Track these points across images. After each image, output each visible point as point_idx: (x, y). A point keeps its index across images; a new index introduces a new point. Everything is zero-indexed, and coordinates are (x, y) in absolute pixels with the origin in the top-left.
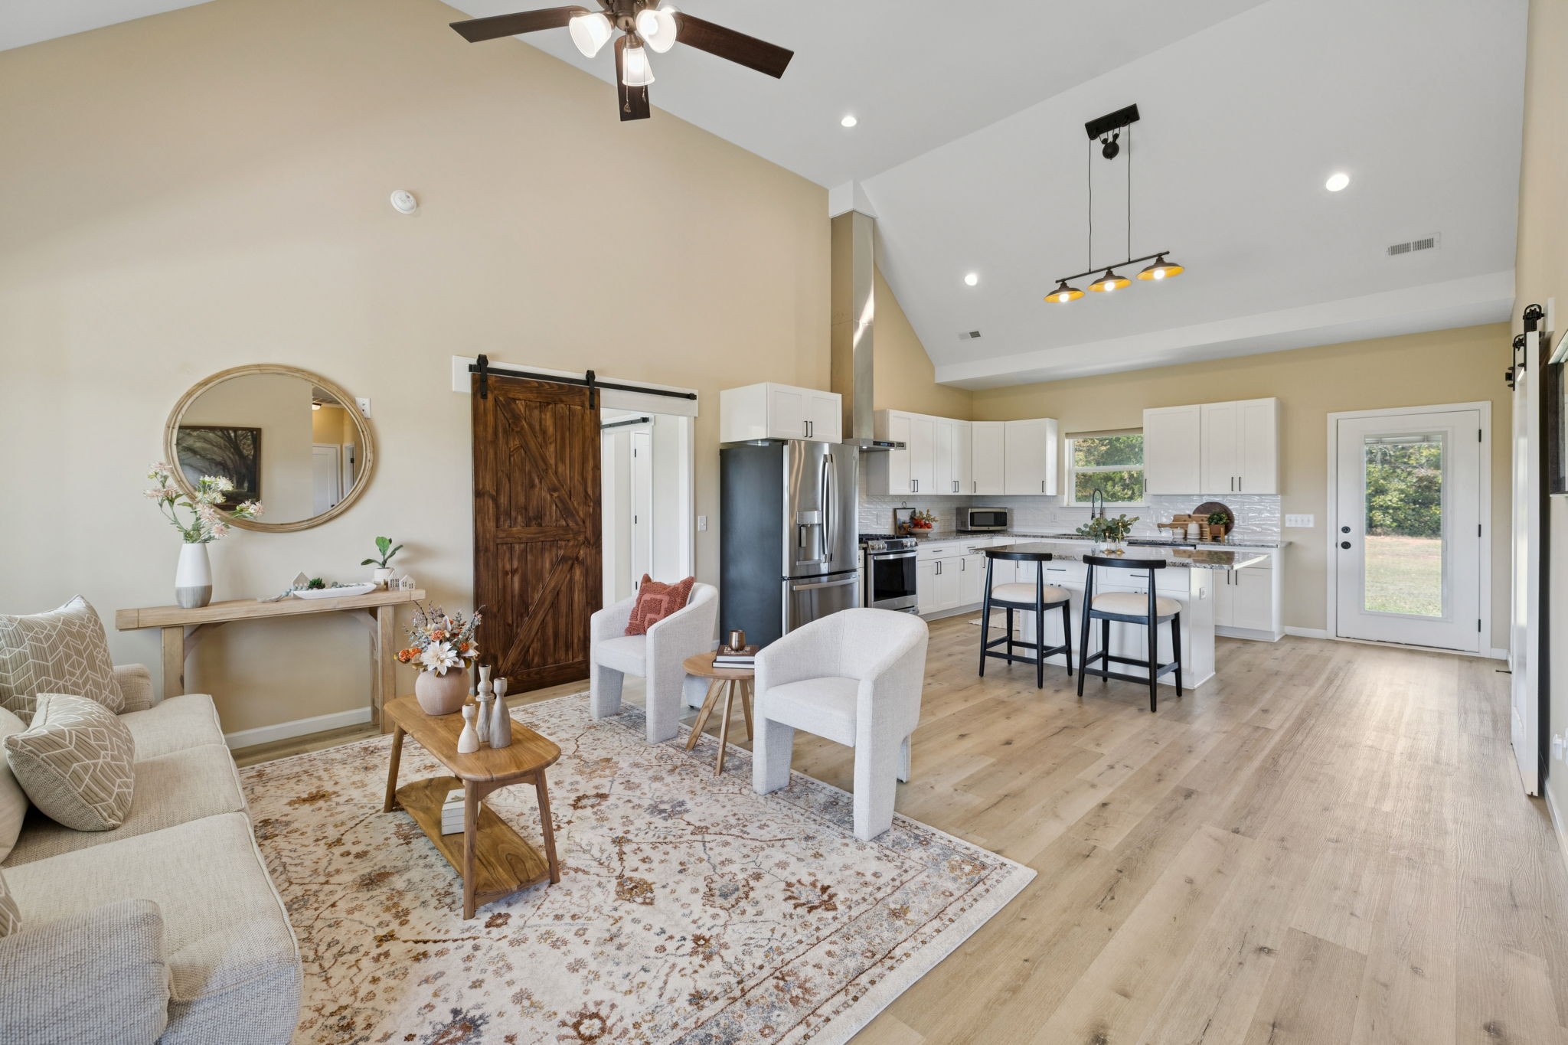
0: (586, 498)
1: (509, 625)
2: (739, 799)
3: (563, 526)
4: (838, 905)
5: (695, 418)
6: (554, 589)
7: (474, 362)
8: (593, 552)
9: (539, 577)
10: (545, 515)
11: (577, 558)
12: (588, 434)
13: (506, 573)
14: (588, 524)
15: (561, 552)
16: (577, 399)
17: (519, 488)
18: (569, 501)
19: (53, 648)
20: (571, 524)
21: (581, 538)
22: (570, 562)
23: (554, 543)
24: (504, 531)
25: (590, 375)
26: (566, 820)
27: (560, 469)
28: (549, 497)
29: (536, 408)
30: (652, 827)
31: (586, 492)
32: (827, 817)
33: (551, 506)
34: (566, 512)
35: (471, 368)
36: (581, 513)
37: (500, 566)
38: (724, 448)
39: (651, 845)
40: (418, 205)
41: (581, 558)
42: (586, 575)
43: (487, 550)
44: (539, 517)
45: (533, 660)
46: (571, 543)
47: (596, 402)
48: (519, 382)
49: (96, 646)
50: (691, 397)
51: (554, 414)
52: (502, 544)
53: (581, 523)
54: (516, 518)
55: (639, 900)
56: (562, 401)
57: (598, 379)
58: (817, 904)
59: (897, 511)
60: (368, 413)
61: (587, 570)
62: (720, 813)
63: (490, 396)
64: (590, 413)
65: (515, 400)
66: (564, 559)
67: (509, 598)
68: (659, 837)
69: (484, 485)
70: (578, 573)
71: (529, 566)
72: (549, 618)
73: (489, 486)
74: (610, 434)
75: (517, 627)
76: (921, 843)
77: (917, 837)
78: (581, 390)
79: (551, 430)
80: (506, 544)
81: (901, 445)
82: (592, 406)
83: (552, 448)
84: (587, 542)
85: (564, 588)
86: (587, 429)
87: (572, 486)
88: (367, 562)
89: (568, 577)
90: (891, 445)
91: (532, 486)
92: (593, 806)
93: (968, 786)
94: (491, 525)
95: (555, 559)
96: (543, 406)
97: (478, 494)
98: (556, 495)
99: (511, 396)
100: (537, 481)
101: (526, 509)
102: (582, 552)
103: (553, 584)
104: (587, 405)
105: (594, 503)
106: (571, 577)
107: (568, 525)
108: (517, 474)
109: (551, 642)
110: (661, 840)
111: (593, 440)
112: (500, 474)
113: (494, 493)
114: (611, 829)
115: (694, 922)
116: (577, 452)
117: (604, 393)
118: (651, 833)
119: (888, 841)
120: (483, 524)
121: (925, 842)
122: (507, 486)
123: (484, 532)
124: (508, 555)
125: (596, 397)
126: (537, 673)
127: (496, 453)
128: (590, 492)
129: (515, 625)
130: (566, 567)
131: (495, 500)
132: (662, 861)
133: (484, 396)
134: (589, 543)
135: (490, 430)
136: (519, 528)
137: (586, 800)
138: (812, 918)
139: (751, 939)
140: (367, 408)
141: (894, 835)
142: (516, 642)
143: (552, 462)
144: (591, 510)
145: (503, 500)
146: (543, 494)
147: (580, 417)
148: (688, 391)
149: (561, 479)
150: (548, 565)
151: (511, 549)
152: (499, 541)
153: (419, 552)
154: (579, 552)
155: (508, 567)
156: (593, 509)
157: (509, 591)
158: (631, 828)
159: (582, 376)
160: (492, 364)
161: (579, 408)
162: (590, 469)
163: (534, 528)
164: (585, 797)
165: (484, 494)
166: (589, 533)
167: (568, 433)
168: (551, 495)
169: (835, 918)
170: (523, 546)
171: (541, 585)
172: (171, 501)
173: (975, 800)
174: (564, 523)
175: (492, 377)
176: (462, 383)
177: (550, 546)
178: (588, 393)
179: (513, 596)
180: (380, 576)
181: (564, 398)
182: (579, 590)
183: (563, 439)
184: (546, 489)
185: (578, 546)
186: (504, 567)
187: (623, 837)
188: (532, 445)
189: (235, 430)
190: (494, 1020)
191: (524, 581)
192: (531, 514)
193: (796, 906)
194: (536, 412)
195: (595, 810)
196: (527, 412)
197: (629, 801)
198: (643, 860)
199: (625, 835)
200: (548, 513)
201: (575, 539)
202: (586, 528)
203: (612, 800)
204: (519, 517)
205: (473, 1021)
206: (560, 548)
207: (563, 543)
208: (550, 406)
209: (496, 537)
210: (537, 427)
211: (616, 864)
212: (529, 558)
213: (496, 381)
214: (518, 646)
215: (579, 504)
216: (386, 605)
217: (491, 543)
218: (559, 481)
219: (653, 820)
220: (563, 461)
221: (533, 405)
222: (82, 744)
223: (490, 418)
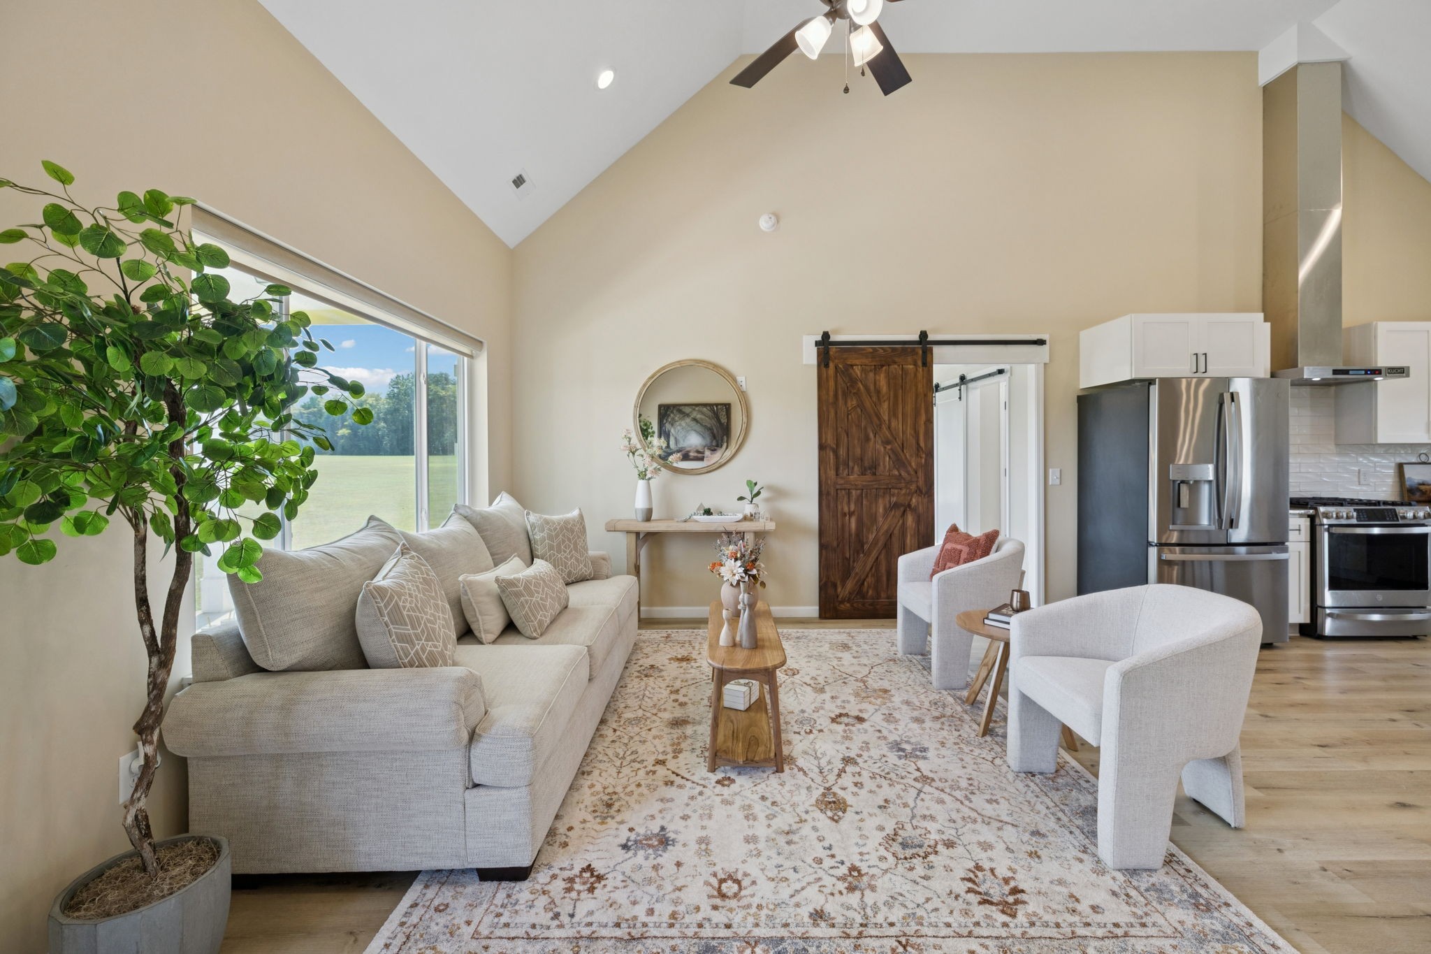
0: (918, 450)
1: (847, 559)
2: (986, 766)
3: (896, 476)
4: (1020, 915)
5: (1045, 364)
6: (887, 531)
7: (819, 338)
8: (925, 500)
9: (874, 519)
10: (879, 465)
11: (909, 506)
12: (920, 389)
13: (844, 515)
14: (920, 474)
15: (894, 499)
16: (909, 359)
17: (856, 442)
18: (902, 454)
19: (557, 536)
20: (903, 473)
21: (913, 487)
22: (902, 509)
23: (887, 490)
24: (842, 478)
25: (924, 335)
26: (819, 728)
27: (893, 424)
28: (882, 449)
29: (871, 371)
30: (884, 759)
31: (918, 444)
32: (1079, 822)
33: (884, 458)
34: (899, 462)
35: (817, 343)
36: (913, 464)
37: (839, 507)
38: (1080, 394)
39: (871, 775)
40: (778, 221)
41: (913, 506)
42: (918, 521)
43: (828, 494)
44: (874, 468)
45: (868, 592)
46: (904, 491)
47: (928, 360)
48: (856, 351)
49: (579, 537)
50: (1041, 342)
51: (888, 374)
52: (841, 489)
53: (913, 473)
54: (853, 468)
55: (830, 814)
56: (895, 363)
57: (931, 337)
58: (995, 901)
59: (1405, 466)
60: (744, 388)
61: (919, 517)
62: (956, 771)
63: (832, 365)
64: (923, 370)
65: (852, 366)
66: (896, 506)
67: (847, 535)
68: (883, 770)
69: (826, 439)
70: (910, 520)
71: (864, 509)
72: (882, 557)
73: (830, 440)
74: (975, 388)
75: (854, 561)
76: (1197, 906)
77: (1195, 895)
78: (913, 349)
79: (884, 389)
80: (845, 489)
81: (1400, 371)
82: (924, 364)
83: (885, 405)
84: (919, 491)
85: (896, 532)
86: (920, 386)
87: (905, 439)
88: (741, 498)
89: (901, 522)
90: (1377, 372)
91: (867, 439)
92: (847, 725)
93: (1350, 873)
94: (832, 473)
95: (888, 505)
96: (877, 369)
97: (822, 447)
98: (889, 447)
99: (849, 363)
100: (871, 435)
101: (862, 460)
102: (914, 500)
103: (885, 527)
104: (920, 363)
105: (927, 455)
106: (903, 523)
107: (900, 475)
108: (854, 430)
109: (884, 579)
110: (883, 774)
111: (925, 395)
112: (840, 429)
113: (835, 446)
114: (848, 748)
115: (861, 854)
116: (909, 408)
117: (937, 350)
118: (879, 764)
119: (1144, 882)
120: (826, 472)
121: (1202, 906)
122: (846, 439)
123: (826, 479)
124: (846, 500)
125: (929, 355)
126: (871, 604)
127: (836, 413)
128: (922, 444)
129: (852, 560)
130: (899, 513)
131: (836, 452)
132: (871, 792)
133: (827, 366)
134: (921, 492)
135: (831, 393)
136: (856, 476)
137: (845, 718)
138: (979, 912)
139: (901, 895)
140: (743, 384)
141: (1160, 878)
142: (853, 575)
143: (886, 418)
144: (923, 461)
145: (842, 452)
146: (878, 446)
147: (913, 375)
148: (1034, 337)
149: (894, 433)
150: (881, 510)
151: (849, 494)
152: (838, 487)
153: (779, 493)
154: (911, 499)
155: (846, 509)
156: (926, 460)
157: (847, 529)
158: (865, 754)
159: (916, 337)
160: (833, 338)
161: (911, 367)
162: (923, 423)
163: (868, 477)
164: (847, 715)
165: (826, 447)
166: (921, 483)
167: (901, 391)
168: (885, 448)
169: (1005, 925)
170: (859, 492)
171: (875, 528)
172: (633, 454)
173: (1353, 895)
174: (897, 473)
175: (833, 349)
176: (810, 356)
177: (884, 493)
178: (920, 352)
179: (850, 535)
180: (748, 509)
181: (896, 359)
182: (911, 536)
183: (896, 396)
184: (880, 442)
185: (911, 494)
186: (842, 509)
187: (854, 758)
188: (868, 404)
189: (717, 405)
190: (678, 847)
191: (860, 522)
192: (866, 464)
193: (969, 891)
194: (871, 375)
195: (847, 728)
196: (863, 376)
197: (880, 731)
198: (856, 784)
199: (856, 757)
200: (881, 464)
201: (906, 487)
202: (918, 478)
203: (866, 725)
204: (856, 467)
205: (667, 839)
206: (893, 495)
207: (896, 491)
208: (884, 368)
209: (835, 483)
210: (872, 387)
211: (832, 778)
212: (864, 502)
213: (836, 352)
214: (855, 578)
215: (911, 456)
216: (749, 532)
217: (832, 488)
218: (892, 434)
219: (889, 754)
220: (895, 415)
221: (867, 368)
222: (527, 587)
223: (832, 383)
